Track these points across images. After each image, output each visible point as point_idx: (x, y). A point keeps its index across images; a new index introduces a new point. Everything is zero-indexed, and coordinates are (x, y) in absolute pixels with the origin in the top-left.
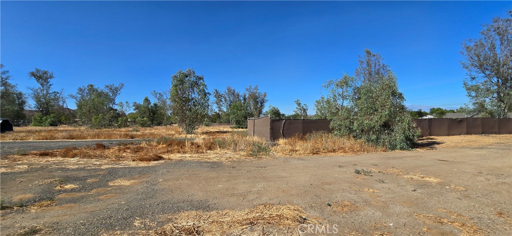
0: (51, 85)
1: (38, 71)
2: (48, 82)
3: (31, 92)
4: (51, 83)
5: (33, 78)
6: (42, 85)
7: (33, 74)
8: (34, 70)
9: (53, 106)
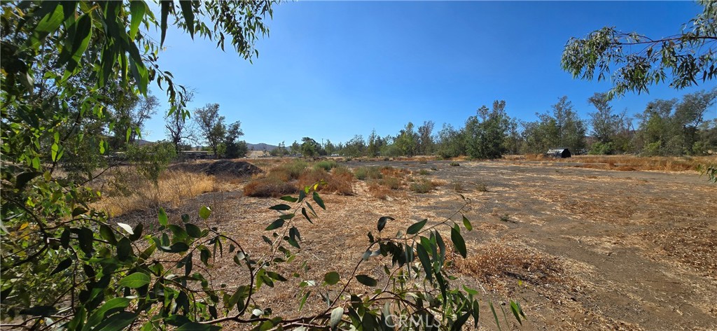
0: (609, 108)
1: (596, 94)
2: (607, 106)
3: (590, 118)
4: (610, 106)
5: (592, 103)
6: (600, 109)
7: (592, 100)
8: (592, 95)
9: (613, 132)
